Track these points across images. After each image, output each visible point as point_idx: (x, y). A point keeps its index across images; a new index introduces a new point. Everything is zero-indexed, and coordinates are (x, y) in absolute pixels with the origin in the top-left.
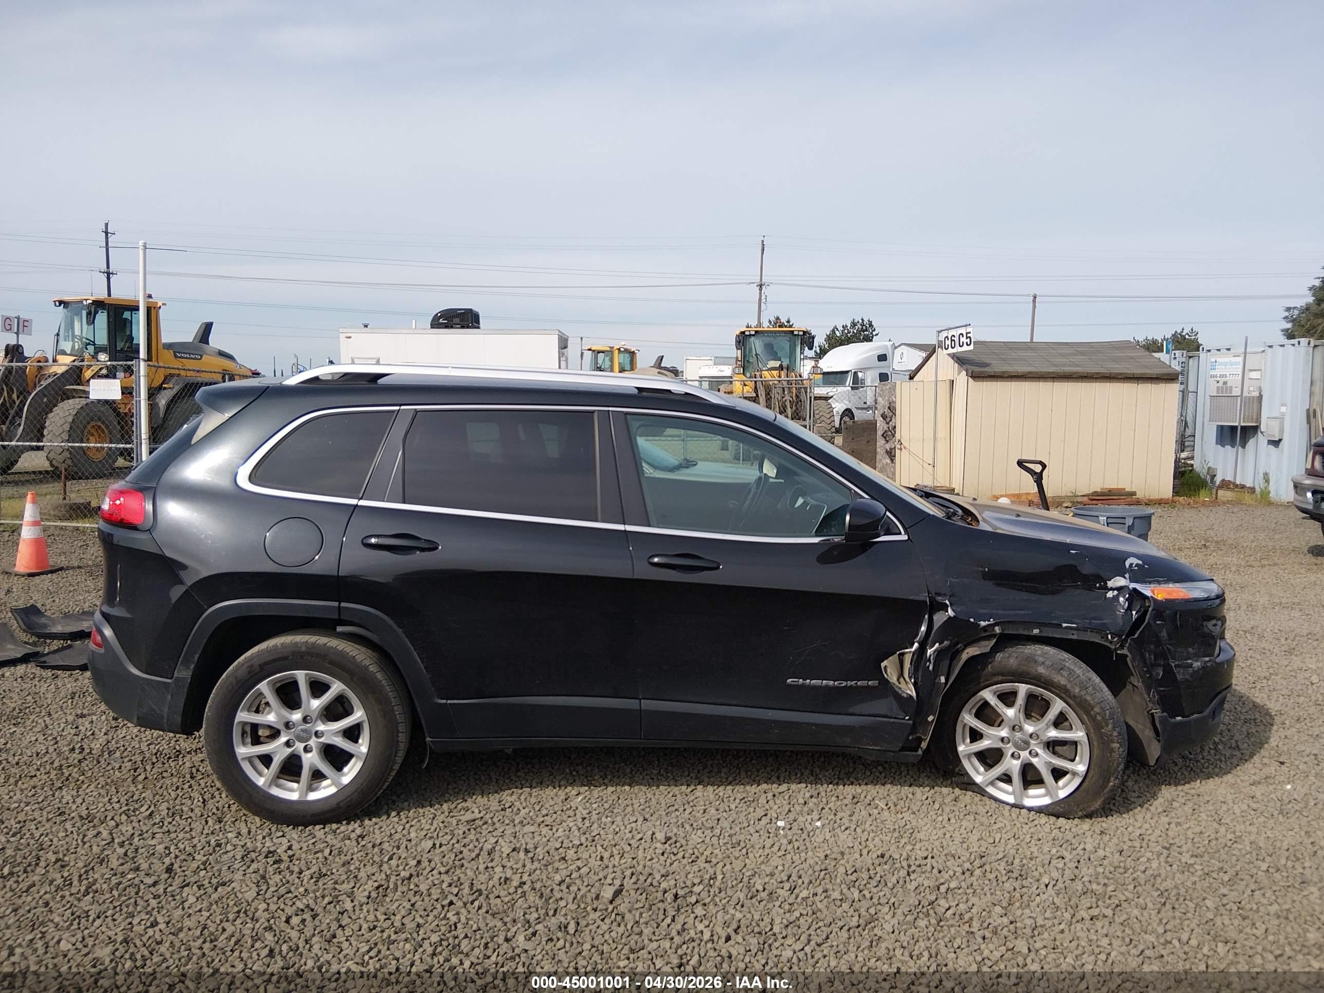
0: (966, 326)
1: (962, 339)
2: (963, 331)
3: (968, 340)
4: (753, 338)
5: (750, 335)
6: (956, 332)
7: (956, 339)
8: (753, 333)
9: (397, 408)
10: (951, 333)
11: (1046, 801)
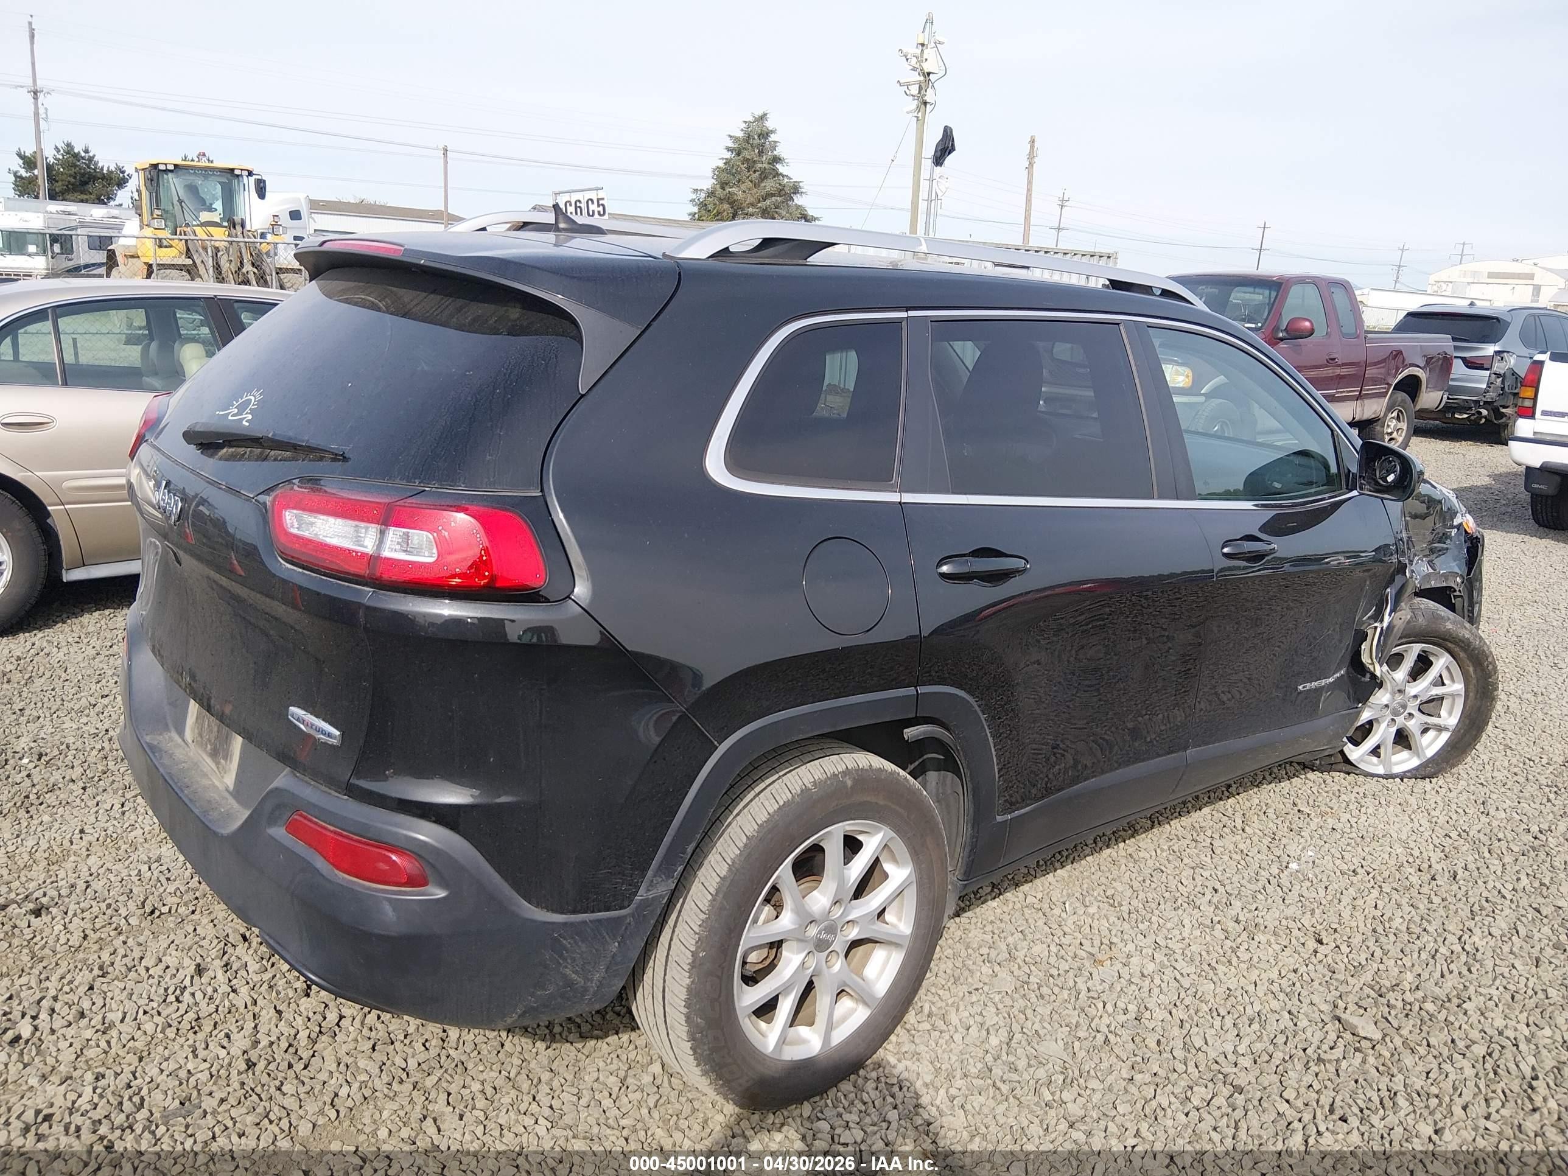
0: (597, 189)
1: (592, 207)
2: (593, 195)
3: (601, 209)
4: (170, 175)
5: (166, 171)
6: (583, 197)
7: (583, 206)
8: (171, 167)
9: (904, 315)
10: (574, 198)
11: (1415, 762)
